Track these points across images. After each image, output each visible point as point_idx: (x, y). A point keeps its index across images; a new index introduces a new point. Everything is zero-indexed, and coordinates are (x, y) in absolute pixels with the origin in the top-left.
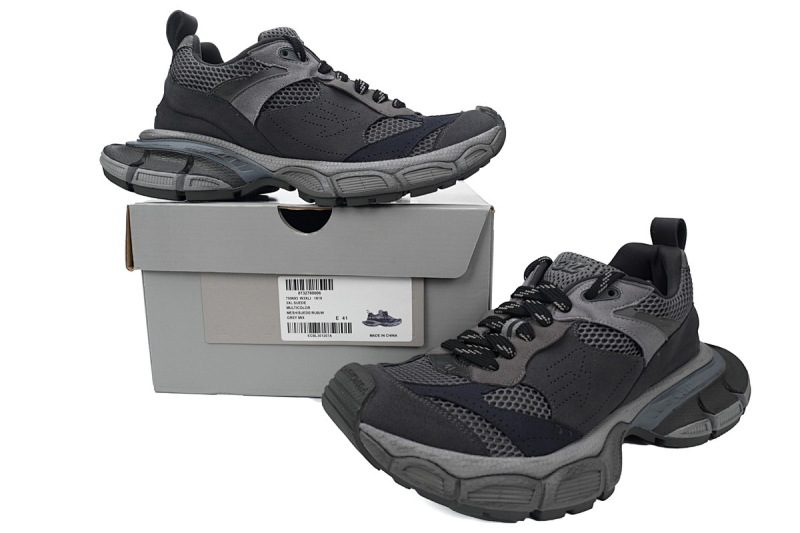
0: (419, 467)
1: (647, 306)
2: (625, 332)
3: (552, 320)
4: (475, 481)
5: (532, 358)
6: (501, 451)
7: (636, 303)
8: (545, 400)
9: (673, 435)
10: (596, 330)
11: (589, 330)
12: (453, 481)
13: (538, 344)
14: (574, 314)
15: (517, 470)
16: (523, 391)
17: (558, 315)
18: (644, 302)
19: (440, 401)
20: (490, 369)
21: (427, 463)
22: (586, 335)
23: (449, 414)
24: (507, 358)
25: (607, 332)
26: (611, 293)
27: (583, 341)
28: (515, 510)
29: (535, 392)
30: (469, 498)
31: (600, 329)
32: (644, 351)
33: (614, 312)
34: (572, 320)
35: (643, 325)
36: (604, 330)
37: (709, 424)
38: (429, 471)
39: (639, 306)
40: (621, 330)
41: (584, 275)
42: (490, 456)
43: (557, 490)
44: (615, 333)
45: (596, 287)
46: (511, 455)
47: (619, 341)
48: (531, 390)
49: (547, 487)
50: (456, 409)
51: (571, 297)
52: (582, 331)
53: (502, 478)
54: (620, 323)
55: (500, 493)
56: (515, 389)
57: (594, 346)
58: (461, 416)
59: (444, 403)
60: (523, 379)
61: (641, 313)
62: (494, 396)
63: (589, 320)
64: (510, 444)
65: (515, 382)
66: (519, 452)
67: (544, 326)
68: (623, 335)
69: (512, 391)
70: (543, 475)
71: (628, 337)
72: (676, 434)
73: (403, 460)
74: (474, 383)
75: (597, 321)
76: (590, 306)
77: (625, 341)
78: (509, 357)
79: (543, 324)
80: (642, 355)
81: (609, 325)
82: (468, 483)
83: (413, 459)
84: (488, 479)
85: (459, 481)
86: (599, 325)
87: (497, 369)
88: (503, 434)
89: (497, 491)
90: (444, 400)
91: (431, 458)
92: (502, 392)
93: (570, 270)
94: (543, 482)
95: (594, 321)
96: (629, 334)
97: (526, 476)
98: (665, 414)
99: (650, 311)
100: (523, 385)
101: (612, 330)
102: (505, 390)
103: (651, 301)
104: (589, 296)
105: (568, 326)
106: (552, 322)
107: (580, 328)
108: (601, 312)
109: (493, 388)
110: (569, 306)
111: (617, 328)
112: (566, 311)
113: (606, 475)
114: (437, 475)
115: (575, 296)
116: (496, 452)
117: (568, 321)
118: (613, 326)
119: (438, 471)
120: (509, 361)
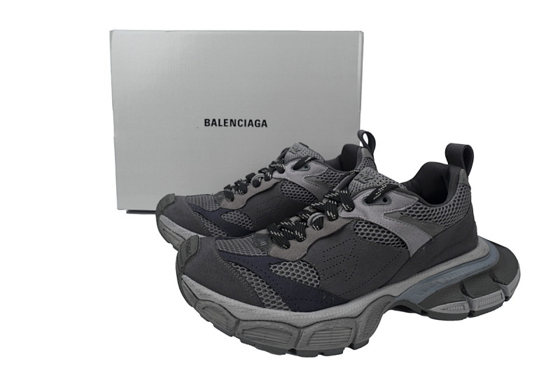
0: (213, 308)
1: (412, 212)
2: (391, 230)
3: (337, 217)
4: (249, 323)
5: (315, 242)
6: (272, 305)
7: (403, 209)
8: (317, 274)
9: (433, 309)
10: (369, 227)
11: (363, 226)
12: (234, 320)
13: (323, 233)
14: (354, 214)
15: (281, 320)
16: (301, 265)
17: (343, 214)
18: (410, 208)
19: (238, 266)
20: (283, 247)
21: (218, 306)
22: (360, 230)
23: (241, 276)
24: (298, 241)
25: (377, 229)
26: (385, 200)
27: (357, 233)
28: (277, 346)
29: (311, 267)
30: (243, 333)
31: (372, 226)
32: (408, 245)
33: (385, 214)
34: (352, 218)
35: (406, 225)
36: (374, 227)
37: (467, 305)
38: (218, 311)
39: (406, 211)
40: (387, 228)
41: (371, 185)
42: (264, 307)
43: (311, 337)
44: (383, 230)
45: (373, 195)
46: (280, 308)
47: (385, 236)
48: (308, 265)
49: (303, 334)
50: (247, 273)
51: (355, 201)
52: (358, 226)
53: (268, 324)
54: (388, 223)
55: (267, 333)
56: (296, 263)
57: (365, 238)
58: (249, 277)
59: (240, 268)
60: (303, 257)
61: (405, 216)
62: (278, 266)
63: (365, 219)
64: (281, 301)
65: (297, 258)
66: (287, 307)
67: (330, 220)
68: (389, 232)
69: (293, 264)
70: (302, 325)
71: (393, 234)
72: (437, 309)
73: (203, 302)
74: (268, 256)
75: (370, 220)
76: (367, 208)
77: (391, 237)
78: (300, 240)
79: (330, 219)
80: (407, 248)
81: (378, 224)
82: (244, 323)
83: (210, 303)
84: (258, 323)
85: (238, 321)
86: (372, 223)
87: (288, 248)
88: (277, 294)
89: (265, 332)
90: (240, 266)
91: (221, 304)
92: (285, 264)
93: (363, 181)
94: (302, 330)
95: (368, 220)
96: (394, 231)
97: (289, 324)
98: (428, 293)
99: (414, 216)
100: (302, 261)
101: (380, 227)
102: (288, 263)
103: (416, 208)
104: (369, 201)
105: (347, 222)
106: (337, 218)
107: (358, 224)
108: (374, 214)
109: (280, 261)
110: (352, 207)
111: (384, 226)
112: (349, 211)
113: (356, 332)
114: (224, 315)
115: (358, 201)
116: (269, 305)
117: (349, 218)
118: (381, 225)
119: (225, 312)
120: (299, 243)
